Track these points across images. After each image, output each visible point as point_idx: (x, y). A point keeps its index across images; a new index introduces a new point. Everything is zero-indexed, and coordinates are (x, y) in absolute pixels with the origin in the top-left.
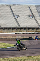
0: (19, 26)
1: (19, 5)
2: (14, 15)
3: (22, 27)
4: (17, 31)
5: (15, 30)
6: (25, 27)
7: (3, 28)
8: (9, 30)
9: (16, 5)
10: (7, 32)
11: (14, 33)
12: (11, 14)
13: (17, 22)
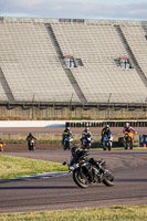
0: (81, 95)
1: (82, 21)
2: (62, 57)
3: (91, 99)
4: (73, 116)
5: (66, 111)
6: (103, 100)
7: (22, 105)
8: (44, 113)
9: (70, 21)
10: (38, 119)
11: (64, 122)
12: (53, 52)
13: (74, 82)
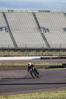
0: (48, 45)
1: (49, 11)
2: (39, 28)
3: (52, 47)
4: (44, 54)
5: (41, 52)
7: (21, 50)
8: (31, 53)
9: (43, 11)
10: (29, 56)
11: (40, 57)
12: (35, 26)
13: (45, 39)
